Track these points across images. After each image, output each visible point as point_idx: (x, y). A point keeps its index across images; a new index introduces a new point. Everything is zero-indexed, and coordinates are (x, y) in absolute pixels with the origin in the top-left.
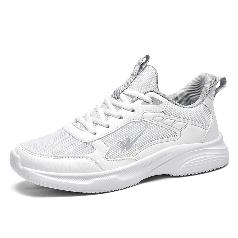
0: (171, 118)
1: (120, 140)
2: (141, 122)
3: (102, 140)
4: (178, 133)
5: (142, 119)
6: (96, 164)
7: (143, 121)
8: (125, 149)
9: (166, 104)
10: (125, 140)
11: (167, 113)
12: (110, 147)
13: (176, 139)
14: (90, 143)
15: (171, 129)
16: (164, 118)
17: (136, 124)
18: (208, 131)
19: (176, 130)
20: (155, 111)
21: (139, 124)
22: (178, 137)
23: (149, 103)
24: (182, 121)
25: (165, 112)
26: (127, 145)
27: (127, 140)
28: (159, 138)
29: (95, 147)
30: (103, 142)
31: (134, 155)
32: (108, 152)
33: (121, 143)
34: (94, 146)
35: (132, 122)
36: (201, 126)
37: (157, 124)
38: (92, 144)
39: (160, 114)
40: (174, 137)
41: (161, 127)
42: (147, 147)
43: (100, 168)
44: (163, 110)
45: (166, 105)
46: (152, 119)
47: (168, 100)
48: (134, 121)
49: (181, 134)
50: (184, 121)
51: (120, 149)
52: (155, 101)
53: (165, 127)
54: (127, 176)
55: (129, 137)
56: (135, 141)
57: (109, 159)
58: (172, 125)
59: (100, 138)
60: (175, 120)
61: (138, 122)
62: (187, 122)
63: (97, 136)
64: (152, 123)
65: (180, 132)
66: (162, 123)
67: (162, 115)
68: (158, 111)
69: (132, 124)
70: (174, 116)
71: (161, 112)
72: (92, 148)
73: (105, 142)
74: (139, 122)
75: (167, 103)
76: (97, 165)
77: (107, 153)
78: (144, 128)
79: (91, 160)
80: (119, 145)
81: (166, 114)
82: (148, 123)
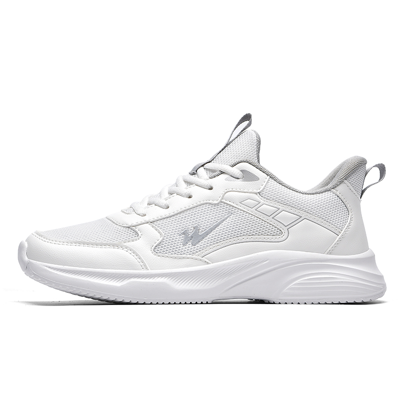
0: (271, 204)
1: (182, 227)
2: (221, 205)
3: (154, 225)
4: (284, 230)
5: (223, 201)
6: (136, 257)
7: (224, 204)
8: (190, 243)
9: (266, 182)
10: (191, 230)
11: (266, 195)
12: (165, 237)
13: (280, 240)
14: (134, 228)
15: (271, 223)
16: (260, 203)
17: (212, 207)
18: (339, 237)
19: (280, 226)
20: (245, 191)
21: (218, 208)
22: (284, 237)
23: (238, 178)
24: (291, 211)
25: (263, 194)
26: (194, 237)
27: (194, 230)
28: (250, 233)
29: (140, 234)
30: (155, 227)
31: (203, 254)
32: (161, 243)
33: (184, 233)
34: (139, 232)
35: (206, 204)
36: (326, 226)
37: (247, 211)
38: (137, 230)
39: (254, 195)
40: (276, 237)
41: (253, 217)
42: (226, 244)
43: (142, 265)
44: (259, 191)
45: (265, 184)
46: (240, 203)
47: (269, 177)
48: (210, 202)
49: (289, 233)
50: (295, 213)
51: (181, 242)
52: (247, 176)
53: (260, 217)
54: (187, 283)
55: (199, 225)
56: (207, 234)
57: (159, 254)
58: (273, 215)
59: (151, 221)
60: (279, 209)
61: (215, 204)
62: (299, 214)
63: (146, 218)
64: (238, 209)
65: (288, 229)
66: (256, 210)
67: (257, 197)
68: (250, 191)
69: (206, 206)
70: (278, 202)
71: (256, 194)
72: (136, 234)
73: (158, 228)
74: (218, 204)
75: (267, 180)
76: (138, 260)
77: (159, 245)
78: (225, 215)
79: (130, 252)
80: (180, 235)
81: (265, 198)
82: (232, 208)
